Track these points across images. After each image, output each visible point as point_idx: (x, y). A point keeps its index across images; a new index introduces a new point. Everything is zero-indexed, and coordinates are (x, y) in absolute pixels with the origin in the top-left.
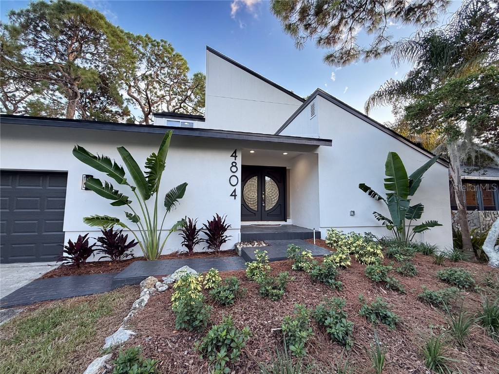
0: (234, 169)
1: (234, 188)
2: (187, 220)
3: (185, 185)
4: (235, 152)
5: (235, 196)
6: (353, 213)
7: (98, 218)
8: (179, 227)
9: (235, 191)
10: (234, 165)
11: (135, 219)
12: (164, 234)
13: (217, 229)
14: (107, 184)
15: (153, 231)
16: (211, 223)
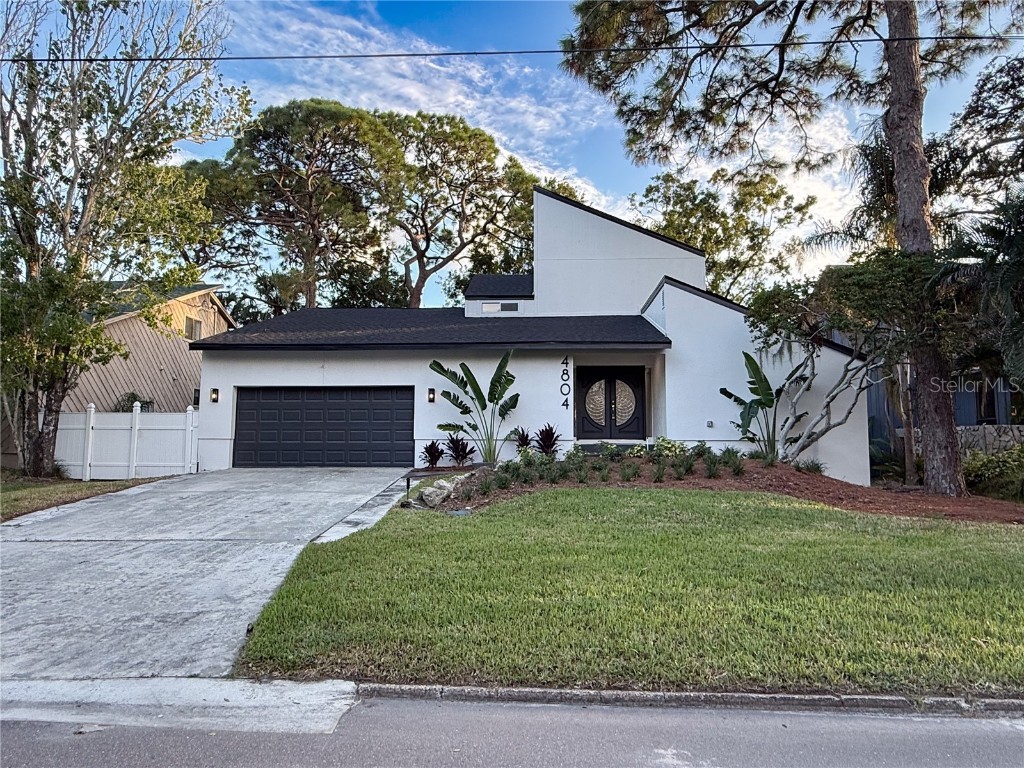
0: (565, 377)
1: (566, 397)
2: (520, 430)
3: (518, 395)
4: (566, 359)
5: (567, 405)
6: (711, 425)
7: (450, 425)
8: (513, 436)
9: (566, 400)
10: (565, 372)
11: (475, 428)
12: (499, 444)
13: (548, 438)
14: (454, 395)
15: (490, 438)
16: (542, 432)
